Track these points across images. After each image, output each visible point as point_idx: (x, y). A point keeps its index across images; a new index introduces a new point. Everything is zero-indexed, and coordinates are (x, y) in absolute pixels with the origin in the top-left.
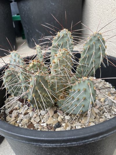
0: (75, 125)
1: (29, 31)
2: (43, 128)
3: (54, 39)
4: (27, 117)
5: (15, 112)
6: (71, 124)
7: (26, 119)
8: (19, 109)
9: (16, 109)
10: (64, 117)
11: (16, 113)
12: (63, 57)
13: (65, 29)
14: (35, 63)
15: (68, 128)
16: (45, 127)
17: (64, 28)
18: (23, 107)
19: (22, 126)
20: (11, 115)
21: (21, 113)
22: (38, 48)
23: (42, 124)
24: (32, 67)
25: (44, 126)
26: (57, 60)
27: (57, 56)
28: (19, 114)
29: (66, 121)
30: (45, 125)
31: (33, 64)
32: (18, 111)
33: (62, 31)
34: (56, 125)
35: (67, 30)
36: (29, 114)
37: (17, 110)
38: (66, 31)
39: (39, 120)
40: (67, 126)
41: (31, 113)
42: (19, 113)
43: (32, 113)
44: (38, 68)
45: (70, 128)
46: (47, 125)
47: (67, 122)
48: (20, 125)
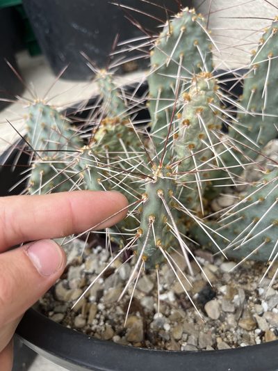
0: (255, 285)
1: (51, 31)
2: (168, 307)
3: (156, 44)
4: (113, 282)
5: (75, 273)
6: (241, 283)
7: (112, 286)
8: (84, 261)
9: (76, 263)
10: (219, 266)
11: (78, 275)
12: (208, 101)
13: (186, 9)
14: (112, 128)
15: (236, 297)
16: (172, 303)
17: (185, 7)
18: (92, 252)
19: (106, 309)
20: (65, 281)
21: (94, 274)
22: (105, 80)
23: (162, 297)
24: (104, 141)
25: (167, 302)
26: (195, 113)
27: (189, 99)
28: (89, 276)
29: (227, 278)
30: (170, 296)
31: (106, 131)
32: (83, 266)
33: (178, 16)
34: (201, 294)
35: (193, 10)
36: (118, 274)
37: (81, 265)
38: (191, 15)
39: (150, 287)
40: (233, 292)
41: (121, 270)
42: (87, 274)
43: (126, 268)
44: (121, 140)
45: (244, 296)
46: (177, 296)
47: (231, 280)
48: (101, 306)
